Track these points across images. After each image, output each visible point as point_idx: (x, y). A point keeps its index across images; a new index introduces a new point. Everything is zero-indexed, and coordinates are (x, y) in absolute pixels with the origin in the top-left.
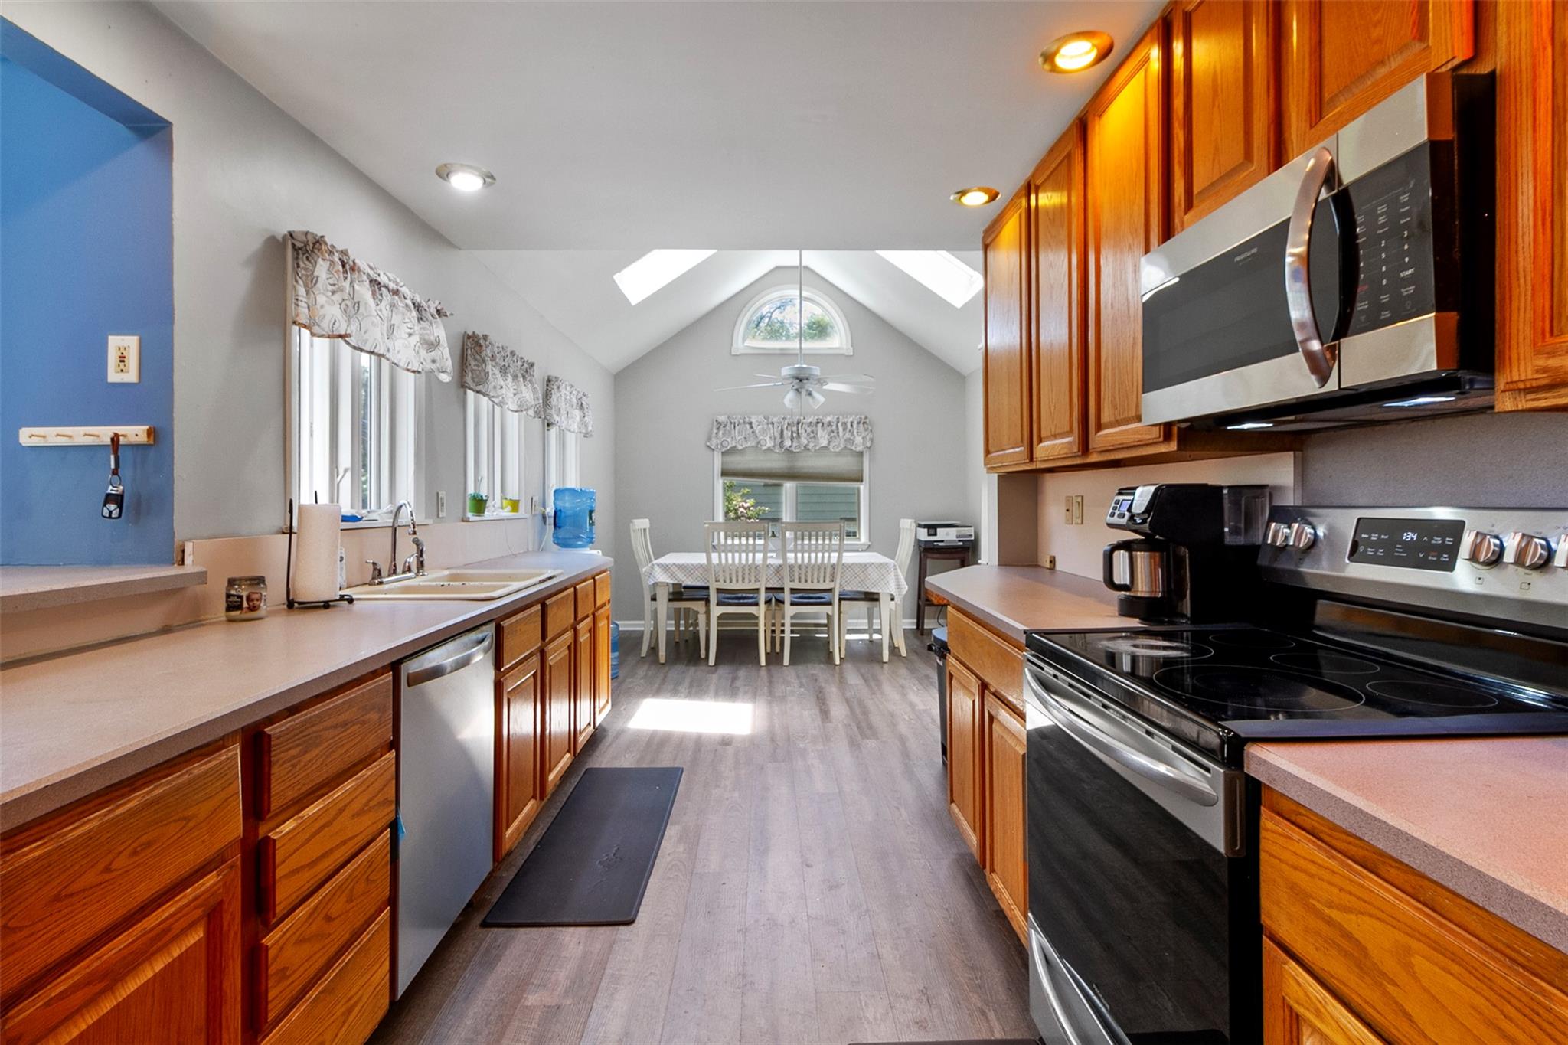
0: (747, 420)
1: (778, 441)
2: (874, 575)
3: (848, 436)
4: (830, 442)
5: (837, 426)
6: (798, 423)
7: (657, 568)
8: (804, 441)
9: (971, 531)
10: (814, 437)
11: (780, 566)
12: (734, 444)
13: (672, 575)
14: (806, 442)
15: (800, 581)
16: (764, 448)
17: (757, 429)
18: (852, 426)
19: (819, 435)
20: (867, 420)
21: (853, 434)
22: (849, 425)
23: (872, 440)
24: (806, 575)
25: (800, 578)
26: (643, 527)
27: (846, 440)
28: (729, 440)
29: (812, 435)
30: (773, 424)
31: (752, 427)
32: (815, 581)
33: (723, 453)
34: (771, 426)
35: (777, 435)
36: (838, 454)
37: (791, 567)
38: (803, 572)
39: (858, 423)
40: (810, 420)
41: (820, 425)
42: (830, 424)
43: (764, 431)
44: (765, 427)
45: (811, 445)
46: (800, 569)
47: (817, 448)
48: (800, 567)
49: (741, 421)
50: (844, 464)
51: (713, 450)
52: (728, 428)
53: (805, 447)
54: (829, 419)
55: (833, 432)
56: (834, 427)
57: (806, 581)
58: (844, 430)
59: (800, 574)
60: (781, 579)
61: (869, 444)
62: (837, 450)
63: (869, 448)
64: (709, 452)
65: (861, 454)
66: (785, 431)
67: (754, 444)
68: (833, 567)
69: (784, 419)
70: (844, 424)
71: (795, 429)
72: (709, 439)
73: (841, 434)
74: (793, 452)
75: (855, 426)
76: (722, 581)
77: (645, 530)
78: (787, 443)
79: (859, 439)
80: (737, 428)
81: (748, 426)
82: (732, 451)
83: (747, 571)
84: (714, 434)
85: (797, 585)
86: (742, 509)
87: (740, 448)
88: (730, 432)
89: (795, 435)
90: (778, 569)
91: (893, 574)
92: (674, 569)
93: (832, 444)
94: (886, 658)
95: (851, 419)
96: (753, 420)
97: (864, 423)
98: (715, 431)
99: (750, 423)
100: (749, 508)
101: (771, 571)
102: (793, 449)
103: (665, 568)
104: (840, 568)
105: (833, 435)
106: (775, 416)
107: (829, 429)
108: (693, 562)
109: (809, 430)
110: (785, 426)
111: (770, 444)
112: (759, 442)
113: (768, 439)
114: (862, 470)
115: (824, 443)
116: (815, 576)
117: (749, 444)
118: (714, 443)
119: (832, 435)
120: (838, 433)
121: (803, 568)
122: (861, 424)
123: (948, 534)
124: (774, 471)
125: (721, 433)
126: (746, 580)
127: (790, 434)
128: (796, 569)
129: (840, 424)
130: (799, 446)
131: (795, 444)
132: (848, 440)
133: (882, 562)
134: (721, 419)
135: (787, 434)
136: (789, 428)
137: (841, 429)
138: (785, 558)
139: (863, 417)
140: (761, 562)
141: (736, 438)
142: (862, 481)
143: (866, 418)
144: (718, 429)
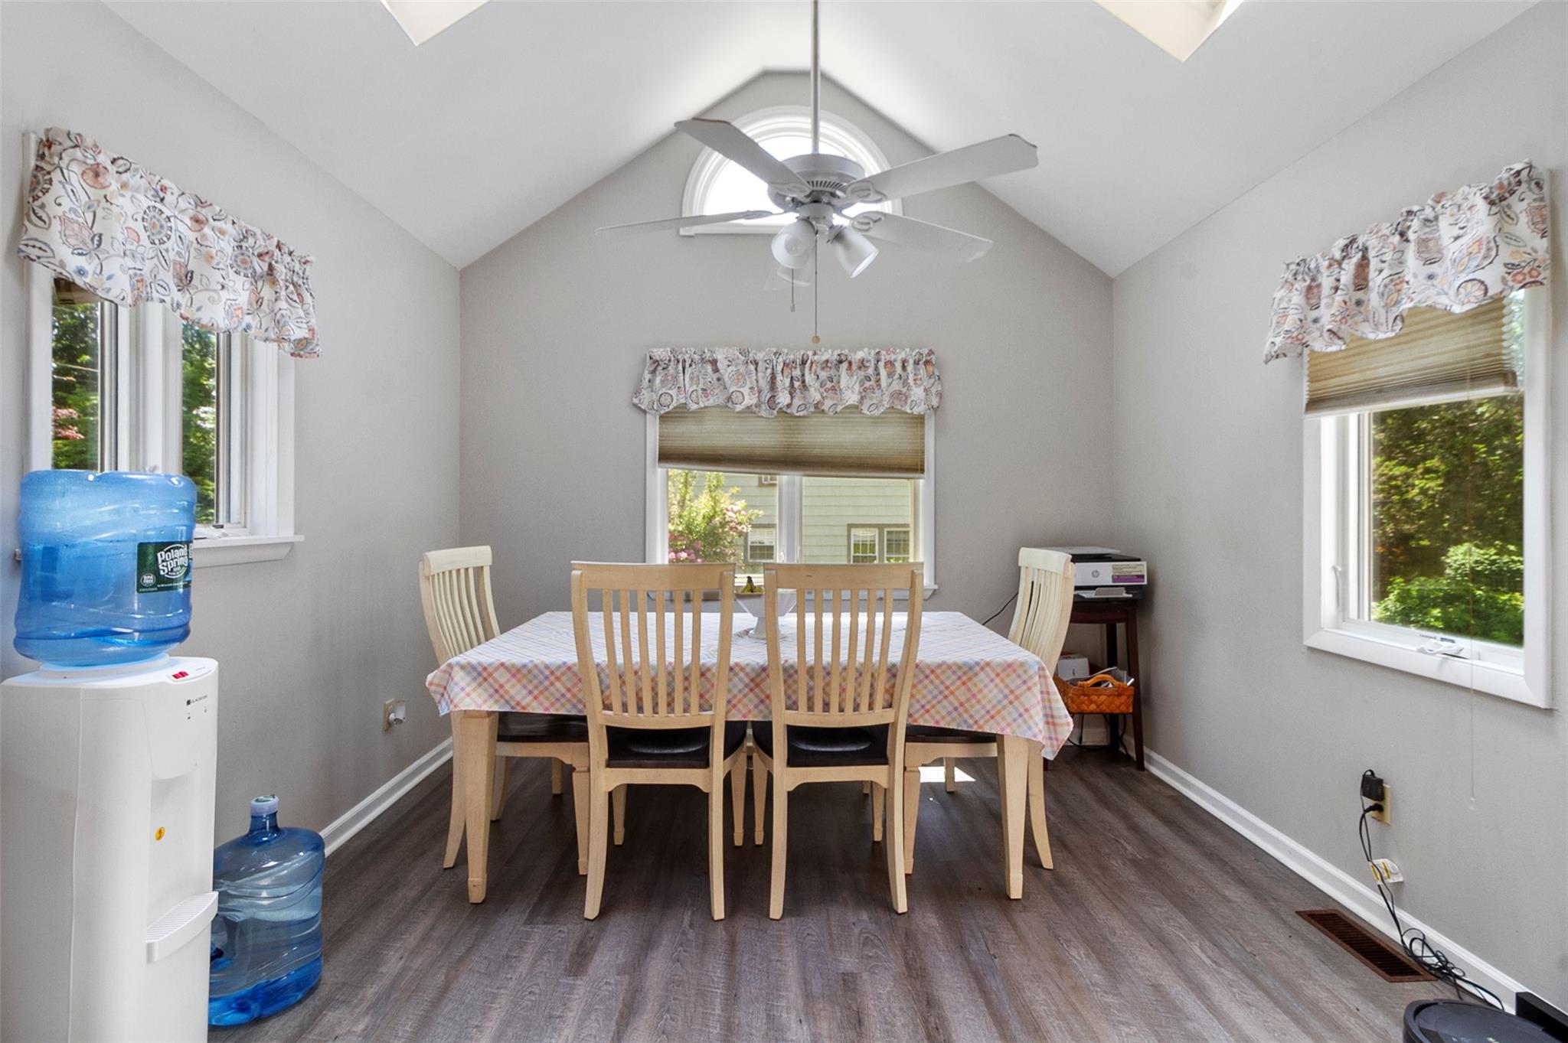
0: (708, 355)
1: (766, 395)
2: (991, 693)
3: (897, 385)
4: (862, 398)
5: (876, 368)
6: (804, 363)
7: (459, 676)
8: (815, 395)
9: (1141, 568)
10: (833, 388)
11: (764, 669)
12: (683, 401)
13: (498, 691)
14: (818, 397)
15: (810, 708)
16: (739, 408)
17: (726, 372)
18: (904, 368)
19: (843, 384)
20: (933, 358)
21: (905, 383)
22: (898, 365)
23: (940, 395)
24: (826, 693)
25: (810, 699)
26: (472, 563)
27: (892, 395)
28: (673, 392)
29: (829, 385)
30: (756, 363)
31: (716, 370)
32: (849, 707)
33: (664, 418)
34: (752, 367)
35: (764, 384)
36: (876, 420)
37: (790, 673)
38: (819, 683)
39: (917, 363)
40: (825, 357)
41: (845, 365)
42: (862, 365)
43: (739, 377)
44: (742, 369)
45: (827, 405)
46: (812, 677)
47: (839, 409)
48: (810, 672)
49: (696, 357)
50: (888, 439)
51: (645, 412)
52: (671, 370)
53: (816, 406)
54: (860, 355)
55: (868, 379)
56: (870, 371)
57: (826, 707)
58: (890, 375)
59: (811, 689)
60: (765, 700)
61: (935, 402)
62: (876, 413)
63: (935, 409)
64: (639, 417)
65: (920, 420)
66: (779, 377)
67: (721, 401)
68: (892, 672)
69: (777, 354)
70: (890, 364)
71: (797, 373)
72: (637, 392)
73: (884, 382)
74: (792, 416)
75: (910, 367)
76: (617, 706)
77: (479, 570)
78: (783, 399)
79: (917, 393)
80: (688, 370)
81: (709, 368)
82: (679, 414)
83: (679, 685)
84: (645, 383)
85: (804, 719)
86: (730, 514)
87: (693, 407)
88: (675, 378)
89: (797, 384)
90: (758, 677)
91: (1037, 690)
92: (502, 677)
93: (867, 402)
94: (1016, 890)
95: (903, 355)
96: (719, 356)
97: (927, 363)
98: (647, 376)
99: (714, 362)
100: (739, 512)
101: (739, 682)
102: (793, 410)
103: (481, 674)
104: (910, 674)
105: (870, 385)
106: (760, 349)
107: (862, 373)
108: (548, 660)
109: (823, 375)
110: (779, 368)
111: (750, 400)
112: (729, 399)
113: (746, 391)
114: (923, 452)
115: (852, 398)
116: (850, 695)
117: (711, 402)
118: (646, 398)
119: (867, 384)
120: (878, 381)
121: (819, 674)
122: (921, 366)
123: (1096, 574)
124: (758, 452)
125: (658, 380)
126: (679, 706)
127: (787, 382)
128: (803, 679)
129: (881, 364)
130: (805, 406)
131: (797, 402)
132: (898, 395)
133: (1010, 659)
134: (660, 353)
135: (783, 382)
136: (786, 372)
137: (883, 373)
138: (773, 651)
139: (925, 351)
140: (714, 660)
141: (686, 391)
142: (922, 471)
143: (931, 353)
144: (654, 372)
